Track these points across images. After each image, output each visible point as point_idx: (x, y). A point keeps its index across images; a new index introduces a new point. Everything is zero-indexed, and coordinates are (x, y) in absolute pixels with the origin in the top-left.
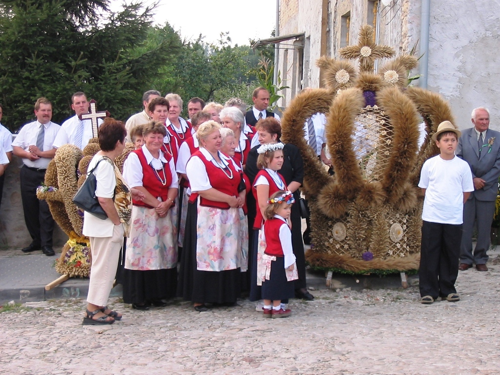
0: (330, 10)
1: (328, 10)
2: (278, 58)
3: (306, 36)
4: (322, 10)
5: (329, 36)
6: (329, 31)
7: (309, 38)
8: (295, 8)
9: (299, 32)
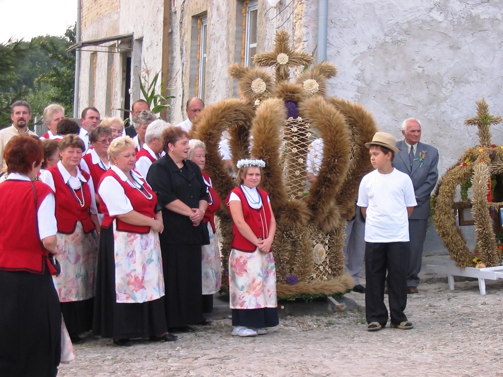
0: (173, 9)
1: (171, 9)
2: (80, 63)
3: (136, 37)
4: (163, 8)
5: (171, 38)
6: (171, 33)
7: (140, 40)
8: (109, 4)
9: (122, 32)
